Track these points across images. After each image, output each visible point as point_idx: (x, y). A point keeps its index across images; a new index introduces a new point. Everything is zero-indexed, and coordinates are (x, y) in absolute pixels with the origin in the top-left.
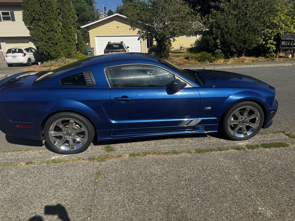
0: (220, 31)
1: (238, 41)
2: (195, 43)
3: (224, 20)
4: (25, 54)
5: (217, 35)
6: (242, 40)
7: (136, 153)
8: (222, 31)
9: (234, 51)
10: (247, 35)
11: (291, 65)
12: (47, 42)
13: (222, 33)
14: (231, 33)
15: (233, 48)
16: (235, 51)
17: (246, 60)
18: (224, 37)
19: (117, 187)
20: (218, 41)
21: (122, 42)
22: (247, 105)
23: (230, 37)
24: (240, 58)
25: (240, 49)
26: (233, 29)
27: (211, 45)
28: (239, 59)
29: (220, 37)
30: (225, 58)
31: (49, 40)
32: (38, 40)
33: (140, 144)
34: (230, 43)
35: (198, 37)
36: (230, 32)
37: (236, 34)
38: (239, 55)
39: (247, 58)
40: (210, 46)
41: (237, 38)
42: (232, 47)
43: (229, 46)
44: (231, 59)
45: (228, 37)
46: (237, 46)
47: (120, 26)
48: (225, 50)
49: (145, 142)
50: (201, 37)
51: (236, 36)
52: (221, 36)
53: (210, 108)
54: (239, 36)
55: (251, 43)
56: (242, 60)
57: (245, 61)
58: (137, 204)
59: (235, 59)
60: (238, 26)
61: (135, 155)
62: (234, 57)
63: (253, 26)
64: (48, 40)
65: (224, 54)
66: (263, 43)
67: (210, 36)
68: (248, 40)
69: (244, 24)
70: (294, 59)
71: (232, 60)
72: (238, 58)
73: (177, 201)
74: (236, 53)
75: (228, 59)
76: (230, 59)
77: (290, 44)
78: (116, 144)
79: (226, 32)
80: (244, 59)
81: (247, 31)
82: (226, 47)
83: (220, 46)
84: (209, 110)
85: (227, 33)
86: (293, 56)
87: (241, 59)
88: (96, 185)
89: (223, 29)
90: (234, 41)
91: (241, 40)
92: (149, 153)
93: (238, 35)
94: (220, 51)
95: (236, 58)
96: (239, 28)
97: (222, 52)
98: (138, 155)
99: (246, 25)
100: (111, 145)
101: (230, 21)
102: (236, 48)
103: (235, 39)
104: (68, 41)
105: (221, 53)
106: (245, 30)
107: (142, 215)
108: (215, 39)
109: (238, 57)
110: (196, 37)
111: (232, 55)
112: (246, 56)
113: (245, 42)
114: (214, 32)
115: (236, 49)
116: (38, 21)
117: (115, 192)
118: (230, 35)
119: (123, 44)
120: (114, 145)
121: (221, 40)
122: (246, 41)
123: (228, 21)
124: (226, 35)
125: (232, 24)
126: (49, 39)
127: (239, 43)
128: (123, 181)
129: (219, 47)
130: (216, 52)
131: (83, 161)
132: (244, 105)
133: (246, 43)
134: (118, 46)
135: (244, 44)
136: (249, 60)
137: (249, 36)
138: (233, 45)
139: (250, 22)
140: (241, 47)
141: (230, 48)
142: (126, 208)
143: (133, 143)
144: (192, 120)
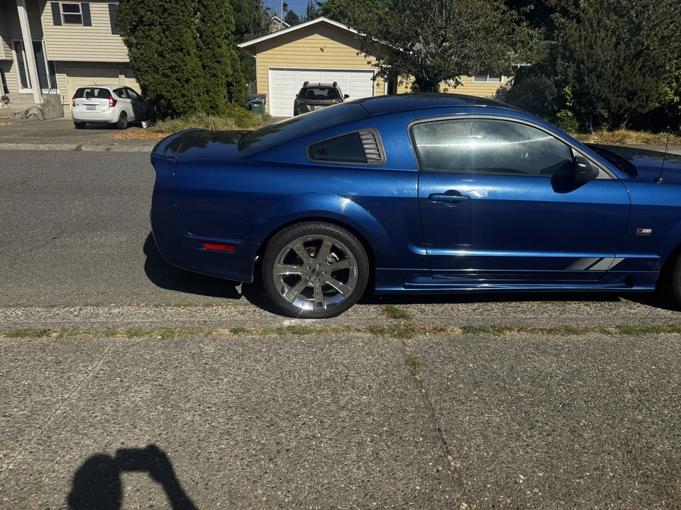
0: (573, 66)
1: (614, 93)
2: (494, 94)
3: (585, 42)
4: (115, 102)
5: (566, 75)
6: (625, 89)
7: (476, 325)
8: (578, 66)
9: (604, 116)
10: (639, 79)
12: (166, 76)
13: (578, 70)
14: (601, 72)
15: (602, 109)
16: (606, 115)
17: (630, 137)
18: (583, 81)
19: (475, 395)
20: (567, 90)
21: (335, 84)
23: (598, 81)
24: (616, 132)
25: (619, 110)
26: (607, 62)
27: (550, 98)
28: (613, 136)
29: (573, 81)
30: (579, 133)
31: (172, 72)
32: (146, 71)
33: (464, 308)
34: (596, 97)
35: (504, 80)
36: (599, 69)
37: (613, 74)
38: (614, 127)
39: (633, 134)
40: (547, 101)
41: (614, 84)
42: (600, 105)
43: (591, 103)
44: (593, 133)
45: (593, 82)
46: (612, 103)
47: (327, 46)
48: (583, 111)
49: (476, 305)
50: (511, 81)
51: (612, 79)
52: (574, 78)
53: (648, 231)
54: (619, 80)
55: (647, 97)
56: (619, 137)
57: (628, 142)
58: (544, 434)
59: (602, 134)
60: (619, 56)
61: (476, 329)
62: (601, 129)
63: (654, 57)
64: (168, 72)
65: (578, 121)
66: (673, 100)
67: (549, 78)
68: (641, 90)
69: (633, 52)
71: (597, 138)
72: (611, 134)
73: (639, 434)
74: (606, 120)
75: (585, 133)
76: (591, 134)
78: (406, 303)
79: (587, 69)
80: (625, 137)
81: (640, 69)
82: (584, 106)
83: (570, 102)
84: (646, 236)
85: (591, 71)
87: (617, 136)
88: (422, 387)
89: (583, 62)
90: (605, 92)
91: (623, 91)
92: (510, 329)
93: (616, 77)
94: (570, 114)
95: (605, 133)
96: (622, 61)
97: (574, 116)
98: (483, 331)
99: (637, 56)
100: (396, 306)
101: (599, 43)
102: (609, 108)
103: (609, 87)
104: (214, 75)
105: (571, 119)
106: (633, 67)
107: (574, 459)
108: (560, 85)
109: (609, 130)
110: (500, 80)
111: (597, 126)
112: (629, 128)
113: (631, 95)
114: (559, 68)
115: (609, 112)
116: (149, 25)
117: (476, 405)
118: (599, 76)
119: (337, 87)
120: (402, 306)
121: (574, 87)
122: (636, 94)
123: (595, 43)
124: (588, 76)
125: (605, 51)
126: (171, 68)
127: (618, 96)
128: (483, 384)
129: (568, 104)
130: (558, 115)
131: (359, 334)
133: (633, 97)
134: (325, 93)
135: (629, 100)
136: (637, 139)
137: (644, 82)
138: (604, 100)
139: (648, 48)
140: (620, 107)
141: (595, 108)
142: (526, 441)
143: (446, 305)
144: (602, 259)
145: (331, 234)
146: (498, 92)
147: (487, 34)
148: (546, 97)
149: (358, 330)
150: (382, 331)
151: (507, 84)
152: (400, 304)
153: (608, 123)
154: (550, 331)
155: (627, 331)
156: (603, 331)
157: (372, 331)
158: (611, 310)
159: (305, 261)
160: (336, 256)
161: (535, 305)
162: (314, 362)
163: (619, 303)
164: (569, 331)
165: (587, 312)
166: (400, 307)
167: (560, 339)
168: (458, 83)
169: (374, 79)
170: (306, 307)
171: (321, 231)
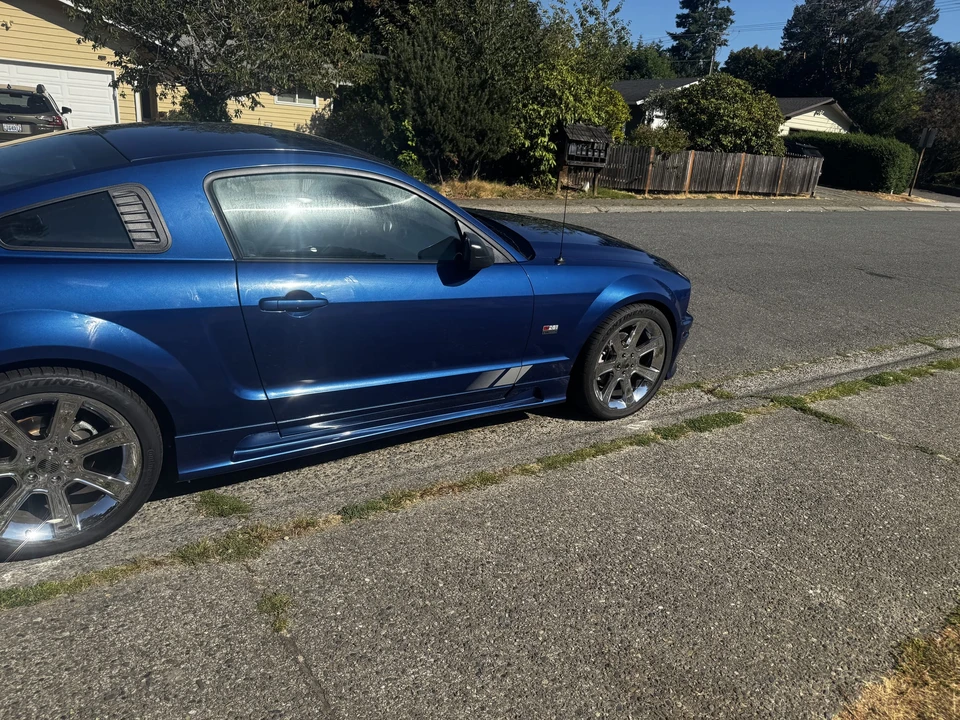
0: (411, 92)
1: (462, 131)
2: (309, 123)
3: (421, 61)
5: (404, 103)
6: (473, 128)
7: (359, 500)
8: (416, 93)
9: (453, 162)
10: (487, 115)
11: (597, 211)
13: (417, 99)
14: (444, 103)
15: (450, 152)
16: (456, 160)
17: (485, 190)
18: (425, 113)
19: (385, 636)
20: (406, 123)
21: (40, 88)
22: (642, 314)
23: (442, 115)
24: (469, 183)
25: (470, 154)
26: (450, 91)
27: (386, 134)
28: (466, 188)
29: (412, 112)
30: (428, 183)
33: (335, 470)
34: (442, 135)
35: (321, 103)
36: (441, 99)
37: (458, 107)
38: (466, 176)
39: (487, 185)
40: (384, 137)
41: (460, 121)
42: (448, 147)
43: (438, 145)
44: (444, 183)
45: (436, 116)
46: (461, 145)
47: (15, 20)
48: (429, 154)
49: (351, 461)
50: (329, 105)
51: (458, 114)
52: (413, 108)
53: (554, 327)
54: (466, 115)
55: (498, 139)
56: (473, 189)
57: (483, 194)
58: (499, 675)
59: (454, 185)
60: (463, 85)
61: (362, 510)
62: (452, 179)
63: (500, 90)
65: (425, 166)
66: (524, 144)
67: (383, 106)
68: (490, 129)
69: (478, 81)
70: (596, 194)
71: (448, 190)
72: (463, 184)
73: (609, 629)
74: (457, 167)
75: (434, 183)
76: (441, 184)
77: (587, 154)
78: (238, 482)
79: (428, 97)
80: (479, 189)
81: (487, 103)
82: (430, 147)
83: (412, 141)
84: (552, 335)
85: (434, 100)
86: (593, 187)
87: (471, 188)
88: (298, 651)
89: (421, 88)
90: (452, 131)
91: (471, 130)
92: (410, 496)
93: (462, 112)
94: (414, 157)
95: (457, 184)
96: (466, 91)
97: (419, 159)
98: (374, 509)
99: (483, 85)
100: (221, 491)
101: (438, 65)
102: (458, 151)
103: (456, 123)
105: (416, 163)
106: (479, 100)
107: (547, 708)
108: (398, 116)
109: (461, 180)
110: (315, 103)
111: (447, 175)
112: (482, 178)
113: (481, 136)
114: (394, 94)
115: (459, 156)
117: (391, 657)
118: (443, 108)
119: (46, 94)
120: (230, 488)
121: (414, 121)
122: (486, 134)
123: (434, 65)
124: (430, 107)
125: (445, 76)
127: (466, 136)
128: (392, 610)
129: (410, 143)
130: (400, 157)
131: (158, 572)
132: (634, 316)
133: (483, 139)
134: (23, 102)
135: (480, 143)
136: (492, 192)
137: (493, 120)
138: (451, 141)
139: (492, 78)
140: (471, 150)
141: (442, 151)
142: (477, 701)
143: (305, 471)
144: (507, 370)
145: (73, 389)
146: (313, 119)
147: (292, 35)
148: (381, 131)
149: (156, 563)
150: (204, 554)
151: (324, 109)
152: (227, 485)
153: (459, 171)
154: (463, 486)
155: (550, 464)
156: (525, 471)
157: (184, 558)
158: (522, 432)
159: (20, 449)
160: (89, 427)
161: (430, 443)
162: (70, 664)
163: (528, 422)
164: (486, 480)
165: (496, 442)
166: (226, 492)
167: (476, 496)
168: (255, 103)
169: (115, 85)
170: (34, 534)
171: (49, 387)
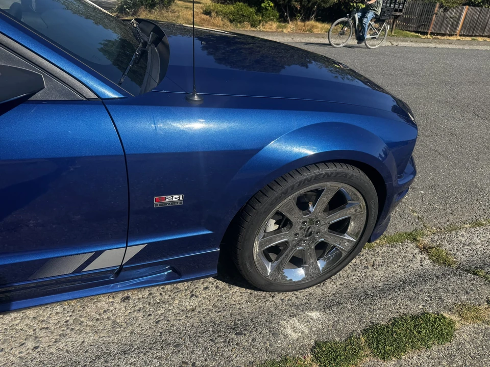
9: (297, 8)
11: (390, 44)
16: (299, 7)
17: (317, 28)
22: (328, 177)
24: (307, 23)
25: (308, 4)
28: (304, 26)
30: (280, 22)
38: (306, 18)
39: (319, 25)
44: (290, 23)
48: (281, 2)
53: (177, 198)
56: (309, 27)
57: (315, 31)
59: (297, 24)
62: (296, 19)
65: (278, 11)
70: (393, 34)
71: (292, 27)
72: (303, 24)
74: (299, 12)
75: (284, 22)
76: (288, 23)
77: (390, 6)
80: (313, 27)
84: (173, 208)
86: (391, 29)
87: (307, 26)
94: (272, 4)
95: (299, 23)
97: (275, 6)
105: (273, 9)
109: (303, 20)
111: (293, 17)
112: (317, 20)
115: (301, 4)
130: (263, 5)
132: (317, 179)
136: (322, 29)
144: (101, 252)
153: (301, 15)
